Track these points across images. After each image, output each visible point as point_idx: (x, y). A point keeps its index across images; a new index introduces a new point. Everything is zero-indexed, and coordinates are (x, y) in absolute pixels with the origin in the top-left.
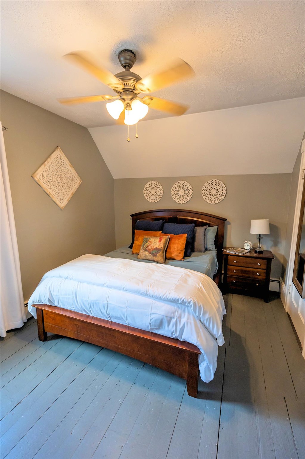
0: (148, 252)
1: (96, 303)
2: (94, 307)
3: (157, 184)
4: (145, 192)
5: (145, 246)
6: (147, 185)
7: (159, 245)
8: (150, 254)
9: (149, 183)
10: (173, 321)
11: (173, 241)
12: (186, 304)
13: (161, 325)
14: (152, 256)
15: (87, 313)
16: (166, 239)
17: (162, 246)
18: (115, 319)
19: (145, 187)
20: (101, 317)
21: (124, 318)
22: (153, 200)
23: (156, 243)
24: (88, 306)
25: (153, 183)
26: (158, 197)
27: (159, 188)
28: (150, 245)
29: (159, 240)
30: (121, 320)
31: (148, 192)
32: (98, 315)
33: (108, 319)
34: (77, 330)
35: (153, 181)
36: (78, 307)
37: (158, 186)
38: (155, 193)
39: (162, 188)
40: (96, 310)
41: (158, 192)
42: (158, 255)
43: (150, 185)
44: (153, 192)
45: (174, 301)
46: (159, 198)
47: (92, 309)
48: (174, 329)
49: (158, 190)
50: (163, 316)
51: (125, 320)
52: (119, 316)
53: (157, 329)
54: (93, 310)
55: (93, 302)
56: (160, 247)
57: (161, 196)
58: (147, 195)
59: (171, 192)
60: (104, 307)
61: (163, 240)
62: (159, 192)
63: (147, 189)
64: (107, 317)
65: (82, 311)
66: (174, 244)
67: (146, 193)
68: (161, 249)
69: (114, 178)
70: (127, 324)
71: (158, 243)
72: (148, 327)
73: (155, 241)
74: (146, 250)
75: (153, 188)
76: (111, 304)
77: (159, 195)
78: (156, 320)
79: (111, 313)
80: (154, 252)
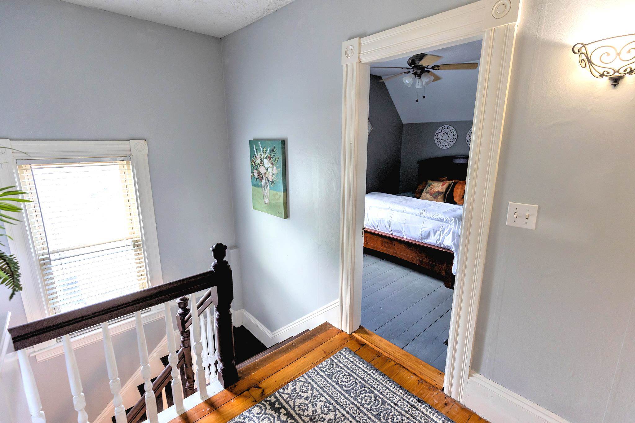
0: (430, 194)
1: (382, 220)
2: (380, 223)
3: (450, 129)
4: (436, 137)
5: (427, 190)
6: (439, 129)
7: (442, 188)
8: (432, 197)
9: (441, 128)
10: (438, 233)
11: (456, 187)
12: (449, 221)
13: (428, 236)
14: (433, 198)
15: (375, 228)
16: (449, 184)
17: (445, 190)
18: (396, 232)
19: (437, 132)
20: (385, 231)
21: (402, 231)
22: (445, 146)
23: (439, 187)
24: (376, 223)
25: (446, 127)
26: (450, 143)
27: (452, 133)
28: (433, 188)
29: (442, 184)
30: (400, 232)
31: (439, 137)
32: (383, 229)
33: (390, 233)
34: (367, 241)
35: (446, 126)
36: (369, 224)
37: (451, 131)
38: (447, 138)
39: (456, 133)
40: (382, 226)
41: (451, 137)
42: (439, 197)
43: (443, 130)
44: (445, 137)
45: (441, 220)
46: (452, 144)
47: (379, 225)
48: (438, 238)
49: (450, 136)
50: (431, 229)
51: (403, 232)
52: (398, 229)
53: (425, 238)
54: (380, 227)
55: (380, 219)
56: (442, 191)
57: (454, 142)
58: (439, 140)
59: (466, 137)
60: (388, 223)
61: (447, 184)
62: (453, 137)
63: (439, 134)
64: (389, 231)
65: (371, 227)
66: (458, 189)
67: (437, 139)
68: (442, 193)
69: (403, 123)
70: (404, 236)
71: (441, 187)
72: (419, 237)
73: (438, 185)
74: (428, 193)
75: (446, 133)
76: (393, 221)
77: (452, 140)
78: (425, 232)
79: (394, 228)
80: (436, 194)
